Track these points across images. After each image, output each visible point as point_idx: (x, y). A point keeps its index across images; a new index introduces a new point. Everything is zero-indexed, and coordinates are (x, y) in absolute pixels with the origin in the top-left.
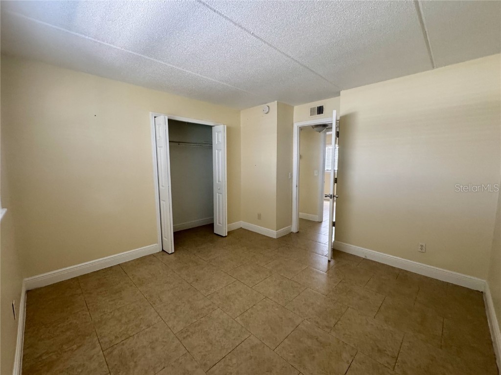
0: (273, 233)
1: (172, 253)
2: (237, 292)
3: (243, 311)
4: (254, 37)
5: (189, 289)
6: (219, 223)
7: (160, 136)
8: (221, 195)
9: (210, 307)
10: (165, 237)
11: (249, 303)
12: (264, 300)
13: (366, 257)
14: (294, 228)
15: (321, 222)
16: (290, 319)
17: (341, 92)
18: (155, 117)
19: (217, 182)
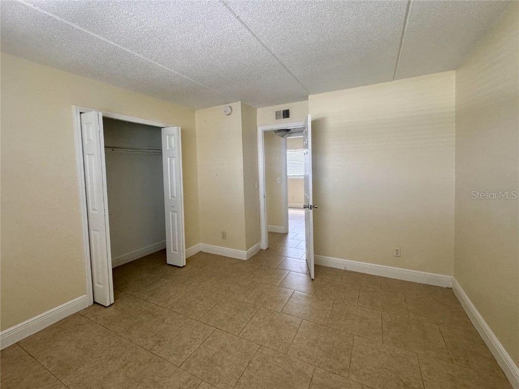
0: (242, 254)
1: (111, 305)
2: (221, 348)
3: (238, 377)
4: (238, 22)
5: (150, 360)
6: (175, 250)
7: (89, 140)
8: (176, 215)
9: (190, 382)
10: (98, 283)
11: (243, 361)
12: (259, 350)
13: (345, 268)
14: (264, 245)
15: (287, 233)
16: (299, 371)
17: (309, 97)
18: (81, 113)
19: (170, 198)
